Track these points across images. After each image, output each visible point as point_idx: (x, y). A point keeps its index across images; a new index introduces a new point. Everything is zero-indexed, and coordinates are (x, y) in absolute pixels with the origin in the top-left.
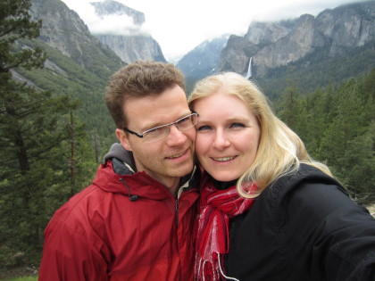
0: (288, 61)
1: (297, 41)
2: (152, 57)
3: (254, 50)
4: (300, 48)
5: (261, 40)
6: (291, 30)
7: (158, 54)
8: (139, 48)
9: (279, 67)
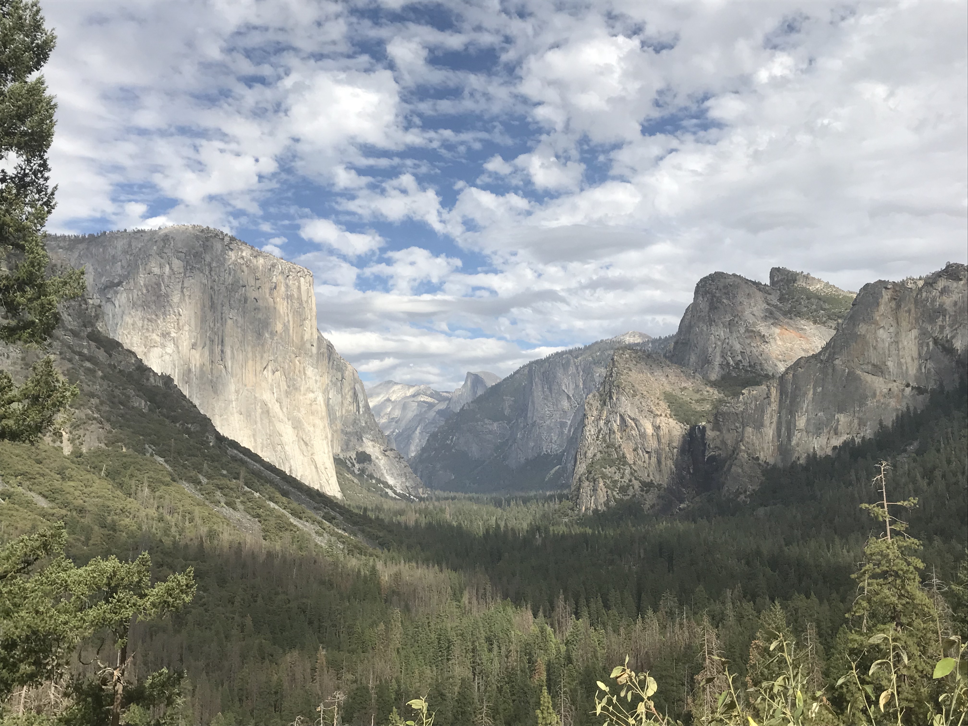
0: (837, 442)
1: (858, 372)
2: (330, 421)
3: (703, 400)
4: (874, 395)
5: (728, 363)
6: (834, 332)
7: (353, 408)
8: (284, 386)
9: (801, 462)
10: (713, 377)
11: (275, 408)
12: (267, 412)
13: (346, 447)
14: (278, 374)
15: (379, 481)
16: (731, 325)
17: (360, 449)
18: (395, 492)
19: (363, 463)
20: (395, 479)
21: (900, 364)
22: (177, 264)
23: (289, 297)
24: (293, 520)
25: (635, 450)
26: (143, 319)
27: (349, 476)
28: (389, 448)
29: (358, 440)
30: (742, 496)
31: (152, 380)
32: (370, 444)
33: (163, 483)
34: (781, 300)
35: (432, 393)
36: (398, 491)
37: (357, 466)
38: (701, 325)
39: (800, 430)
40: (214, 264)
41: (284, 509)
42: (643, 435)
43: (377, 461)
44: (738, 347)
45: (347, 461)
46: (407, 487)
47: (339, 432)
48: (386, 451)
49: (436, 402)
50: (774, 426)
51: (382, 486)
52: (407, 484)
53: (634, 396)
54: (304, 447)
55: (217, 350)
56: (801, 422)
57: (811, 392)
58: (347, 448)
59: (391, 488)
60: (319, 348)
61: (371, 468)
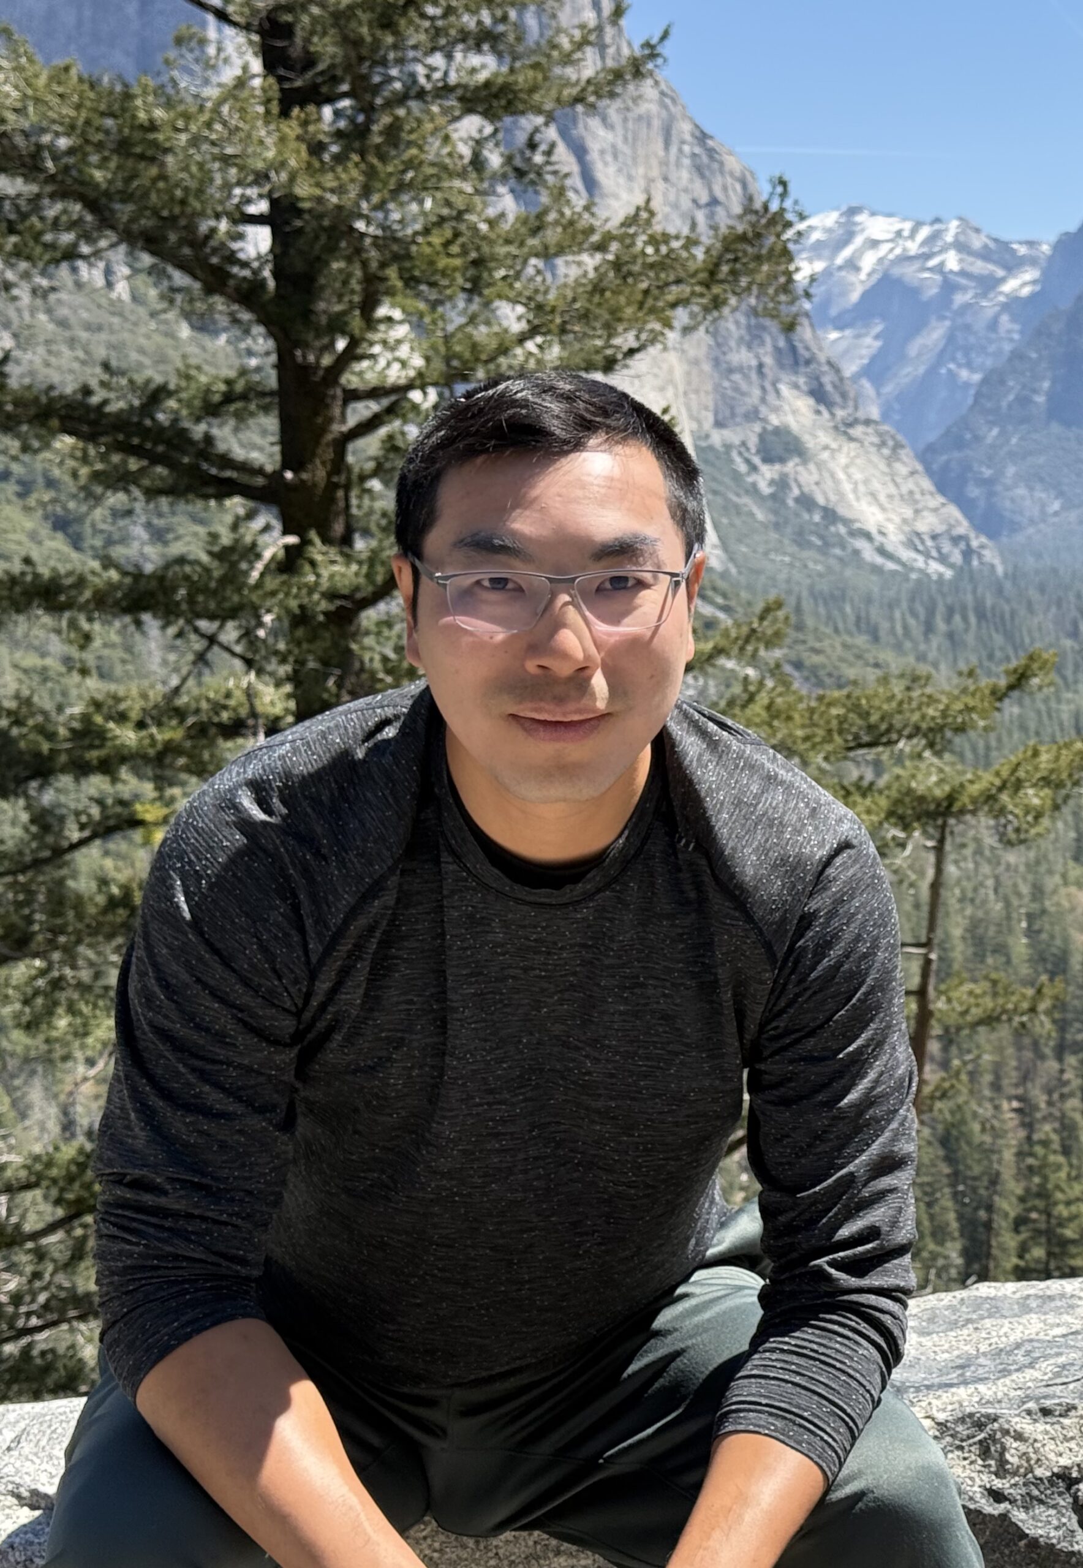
13: (730, 411)
15: (830, 515)
17: (775, 420)
18: (882, 551)
19: (782, 460)
20: (883, 509)
27: (746, 501)
28: (861, 415)
29: (763, 389)
32: (804, 405)
35: (986, 246)
36: (890, 548)
37: (766, 471)
43: (825, 455)
45: (734, 454)
46: (918, 534)
47: (707, 367)
48: (850, 425)
49: (1000, 273)
51: (842, 530)
52: (922, 527)
58: (733, 415)
59: (868, 536)
61: (805, 477)
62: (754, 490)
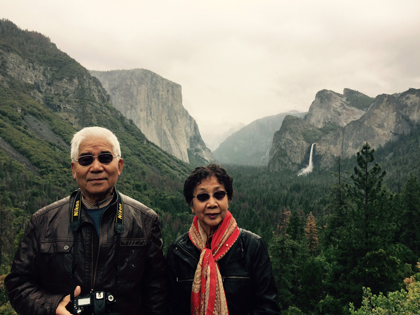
1: (373, 127)
2: (187, 137)
3: (316, 135)
4: (378, 135)
5: (326, 123)
6: (365, 112)
7: (194, 133)
8: (171, 125)
9: (350, 157)
10: (320, 127)
11: (168, 132)
12: (165, 133)
13: (191, 146)
14: (169, 121)
15: (202, 158)
16: (328, 108)
17: (196, 148)
18: (207, 162)
19: (197, 152)
21: (388, 124)
22: (136, 82)
23: (173, 94)
24: (170, 169)
25: (291, 151)
26: (125, 100)
29: (196, 144)
30: (327, 169)
31: (125, 121)
32: (200, 146)
33: (128, 155)
34: (346, 100)
37: (195, 153)
38: (317, 108)
39: (350, 147)
40: (148, 82)
41: (168, 166)
42: (293, 147)
43: (202, 152)
44: (329, 116)
45: (192, 151)
47: (189, 141)
50: (341, 145)
51: (203, 160)
53: (291, 133)
54: (177, 146)
55: (149, 112)
56: (351, 144)
57: (355, 134)
59: (206, 160)
60: (183, 112)
61: (199, 154)
62: (193, 155)
